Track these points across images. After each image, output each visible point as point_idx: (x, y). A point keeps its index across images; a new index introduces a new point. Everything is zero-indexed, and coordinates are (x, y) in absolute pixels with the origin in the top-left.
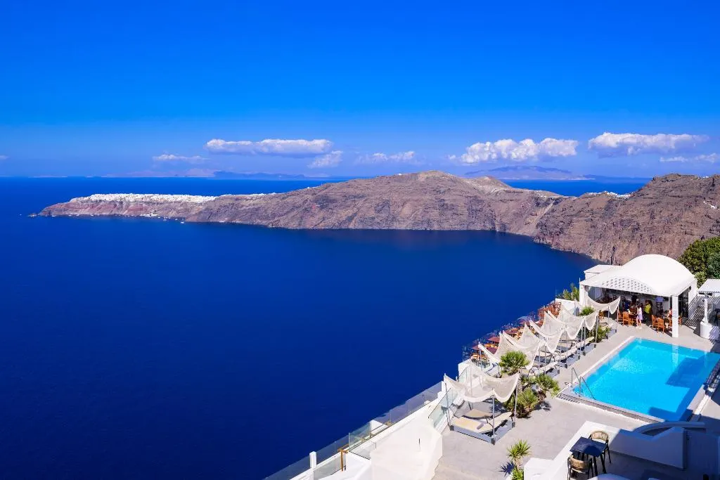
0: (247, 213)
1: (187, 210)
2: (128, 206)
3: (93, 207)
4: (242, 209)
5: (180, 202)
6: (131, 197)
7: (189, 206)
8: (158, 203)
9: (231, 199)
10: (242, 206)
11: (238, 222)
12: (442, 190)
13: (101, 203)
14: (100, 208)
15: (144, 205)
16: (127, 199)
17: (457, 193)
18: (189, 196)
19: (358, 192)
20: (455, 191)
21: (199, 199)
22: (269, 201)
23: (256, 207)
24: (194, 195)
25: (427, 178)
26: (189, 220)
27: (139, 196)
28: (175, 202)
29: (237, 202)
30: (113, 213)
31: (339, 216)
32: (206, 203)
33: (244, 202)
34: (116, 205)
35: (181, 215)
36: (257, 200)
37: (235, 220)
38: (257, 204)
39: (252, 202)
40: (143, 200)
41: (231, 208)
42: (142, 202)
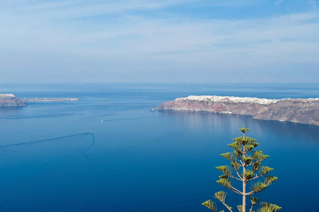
0: (303, 114)
3: (189, 105)
4: (299, 110)
5: (249, 103)
6: (214, 98)
8: (233, 104)
9: (290, 102)
10: (300, 108)
11: (295, 121)
13: (195, 102)
14: (194, 106)
15: (223, 105)
16: (212, 99)
18: (256, 98)
21: (265, 102)
23: (311, 109)
24: (260, 98)
27: (220, 98)
28: (246, 103)
30: (202, 110)
32: (270, 104)
33: (300, 105)
34: (204, 104)
35: (249, 113)
36: (312, 104)
37: (293, 119)
38: (312, 107)
39: (308, 105)
40: (223, 101)
41: (290, 110)
42: (222, 102)
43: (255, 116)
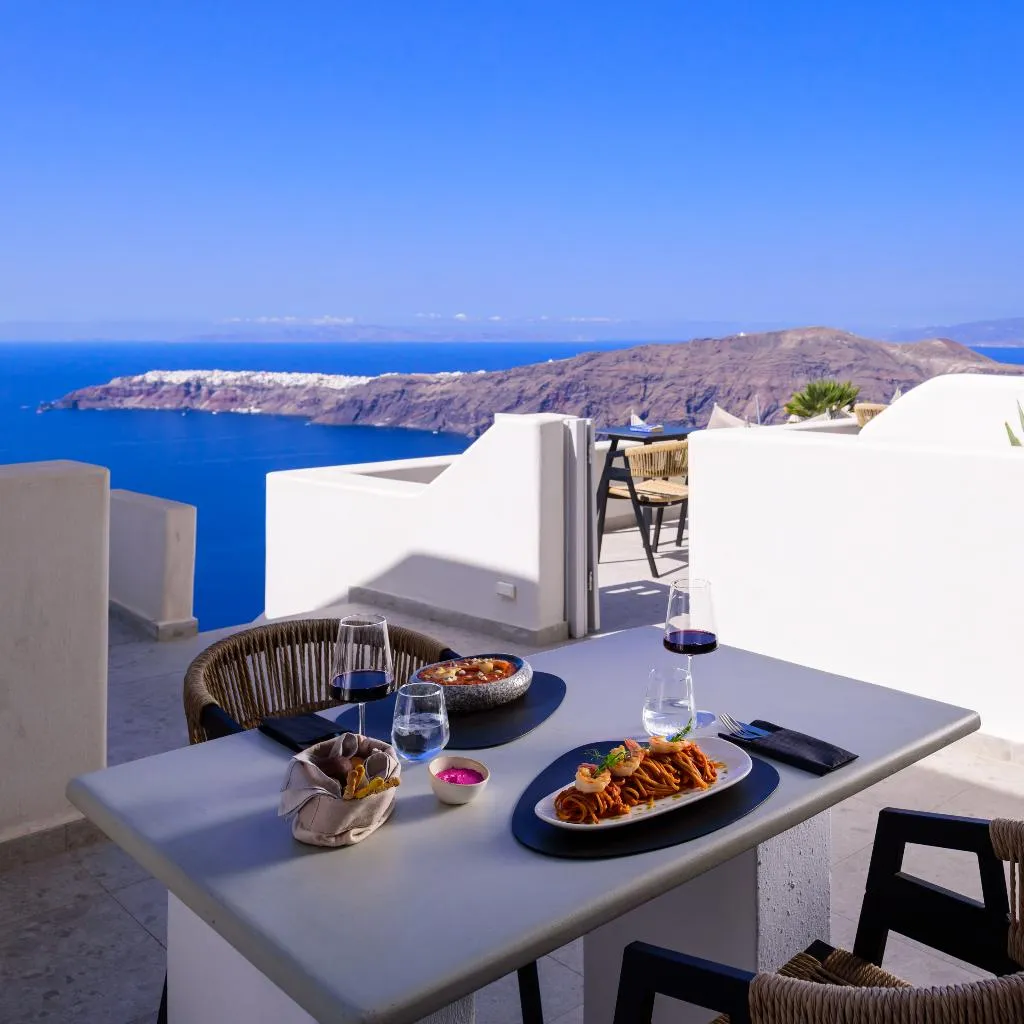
0: (430, 408)
1: (316, 402)
2: (211, 392)
3: (149, 394)
4: (421, 400)
5: (303, 387)
6: (216, 377)
7: (320, 395)
8: (263, 389)
9: (398, 381)
10: (420, 396)
11: (410, 425)
12: (834, 366)
13: (164, 388)
14: (161, 397)
15: (239, 392)
16: (209, 380)
17: (867, 373)
18: (320, 375)
19: (652, 370)
20: (864, 368)
21: (340, 383)
22: (473, 387)
23: (446, 397)
24: (329, 373)
25: (802, 342)
26: (318, 420)
27: (230, 376)
28: (296, 387)
29: (408, 388)
30: (183, 405)
31: (611, 417)
32: (352, 390)
33: (423, 389)
34: (188, 393)
35: (305, 411)
36: (448, 385)
37: (404, 421)
38: (448, 392)
39: (438, 388)
40: (238, 383)
41: (400, 399)
42: (236, 386)
43: (317, 416)
